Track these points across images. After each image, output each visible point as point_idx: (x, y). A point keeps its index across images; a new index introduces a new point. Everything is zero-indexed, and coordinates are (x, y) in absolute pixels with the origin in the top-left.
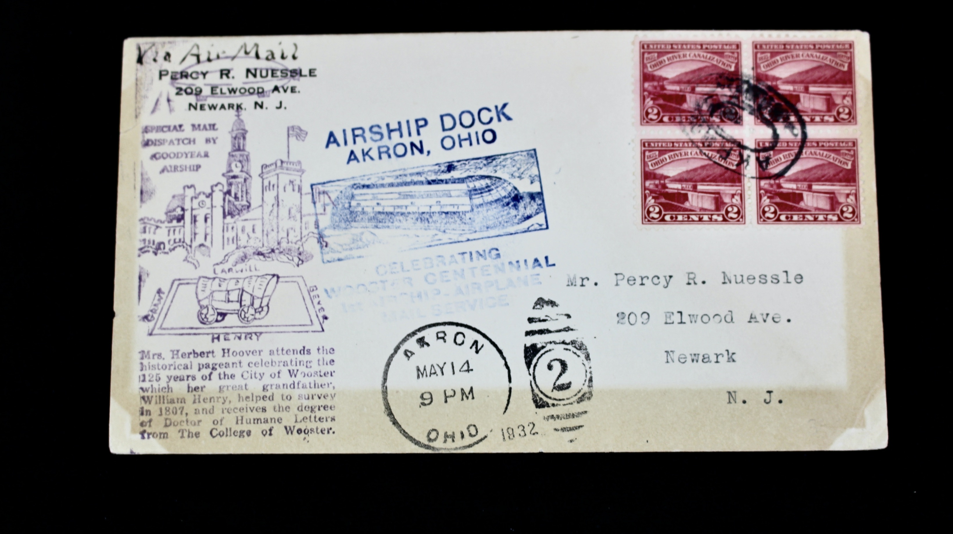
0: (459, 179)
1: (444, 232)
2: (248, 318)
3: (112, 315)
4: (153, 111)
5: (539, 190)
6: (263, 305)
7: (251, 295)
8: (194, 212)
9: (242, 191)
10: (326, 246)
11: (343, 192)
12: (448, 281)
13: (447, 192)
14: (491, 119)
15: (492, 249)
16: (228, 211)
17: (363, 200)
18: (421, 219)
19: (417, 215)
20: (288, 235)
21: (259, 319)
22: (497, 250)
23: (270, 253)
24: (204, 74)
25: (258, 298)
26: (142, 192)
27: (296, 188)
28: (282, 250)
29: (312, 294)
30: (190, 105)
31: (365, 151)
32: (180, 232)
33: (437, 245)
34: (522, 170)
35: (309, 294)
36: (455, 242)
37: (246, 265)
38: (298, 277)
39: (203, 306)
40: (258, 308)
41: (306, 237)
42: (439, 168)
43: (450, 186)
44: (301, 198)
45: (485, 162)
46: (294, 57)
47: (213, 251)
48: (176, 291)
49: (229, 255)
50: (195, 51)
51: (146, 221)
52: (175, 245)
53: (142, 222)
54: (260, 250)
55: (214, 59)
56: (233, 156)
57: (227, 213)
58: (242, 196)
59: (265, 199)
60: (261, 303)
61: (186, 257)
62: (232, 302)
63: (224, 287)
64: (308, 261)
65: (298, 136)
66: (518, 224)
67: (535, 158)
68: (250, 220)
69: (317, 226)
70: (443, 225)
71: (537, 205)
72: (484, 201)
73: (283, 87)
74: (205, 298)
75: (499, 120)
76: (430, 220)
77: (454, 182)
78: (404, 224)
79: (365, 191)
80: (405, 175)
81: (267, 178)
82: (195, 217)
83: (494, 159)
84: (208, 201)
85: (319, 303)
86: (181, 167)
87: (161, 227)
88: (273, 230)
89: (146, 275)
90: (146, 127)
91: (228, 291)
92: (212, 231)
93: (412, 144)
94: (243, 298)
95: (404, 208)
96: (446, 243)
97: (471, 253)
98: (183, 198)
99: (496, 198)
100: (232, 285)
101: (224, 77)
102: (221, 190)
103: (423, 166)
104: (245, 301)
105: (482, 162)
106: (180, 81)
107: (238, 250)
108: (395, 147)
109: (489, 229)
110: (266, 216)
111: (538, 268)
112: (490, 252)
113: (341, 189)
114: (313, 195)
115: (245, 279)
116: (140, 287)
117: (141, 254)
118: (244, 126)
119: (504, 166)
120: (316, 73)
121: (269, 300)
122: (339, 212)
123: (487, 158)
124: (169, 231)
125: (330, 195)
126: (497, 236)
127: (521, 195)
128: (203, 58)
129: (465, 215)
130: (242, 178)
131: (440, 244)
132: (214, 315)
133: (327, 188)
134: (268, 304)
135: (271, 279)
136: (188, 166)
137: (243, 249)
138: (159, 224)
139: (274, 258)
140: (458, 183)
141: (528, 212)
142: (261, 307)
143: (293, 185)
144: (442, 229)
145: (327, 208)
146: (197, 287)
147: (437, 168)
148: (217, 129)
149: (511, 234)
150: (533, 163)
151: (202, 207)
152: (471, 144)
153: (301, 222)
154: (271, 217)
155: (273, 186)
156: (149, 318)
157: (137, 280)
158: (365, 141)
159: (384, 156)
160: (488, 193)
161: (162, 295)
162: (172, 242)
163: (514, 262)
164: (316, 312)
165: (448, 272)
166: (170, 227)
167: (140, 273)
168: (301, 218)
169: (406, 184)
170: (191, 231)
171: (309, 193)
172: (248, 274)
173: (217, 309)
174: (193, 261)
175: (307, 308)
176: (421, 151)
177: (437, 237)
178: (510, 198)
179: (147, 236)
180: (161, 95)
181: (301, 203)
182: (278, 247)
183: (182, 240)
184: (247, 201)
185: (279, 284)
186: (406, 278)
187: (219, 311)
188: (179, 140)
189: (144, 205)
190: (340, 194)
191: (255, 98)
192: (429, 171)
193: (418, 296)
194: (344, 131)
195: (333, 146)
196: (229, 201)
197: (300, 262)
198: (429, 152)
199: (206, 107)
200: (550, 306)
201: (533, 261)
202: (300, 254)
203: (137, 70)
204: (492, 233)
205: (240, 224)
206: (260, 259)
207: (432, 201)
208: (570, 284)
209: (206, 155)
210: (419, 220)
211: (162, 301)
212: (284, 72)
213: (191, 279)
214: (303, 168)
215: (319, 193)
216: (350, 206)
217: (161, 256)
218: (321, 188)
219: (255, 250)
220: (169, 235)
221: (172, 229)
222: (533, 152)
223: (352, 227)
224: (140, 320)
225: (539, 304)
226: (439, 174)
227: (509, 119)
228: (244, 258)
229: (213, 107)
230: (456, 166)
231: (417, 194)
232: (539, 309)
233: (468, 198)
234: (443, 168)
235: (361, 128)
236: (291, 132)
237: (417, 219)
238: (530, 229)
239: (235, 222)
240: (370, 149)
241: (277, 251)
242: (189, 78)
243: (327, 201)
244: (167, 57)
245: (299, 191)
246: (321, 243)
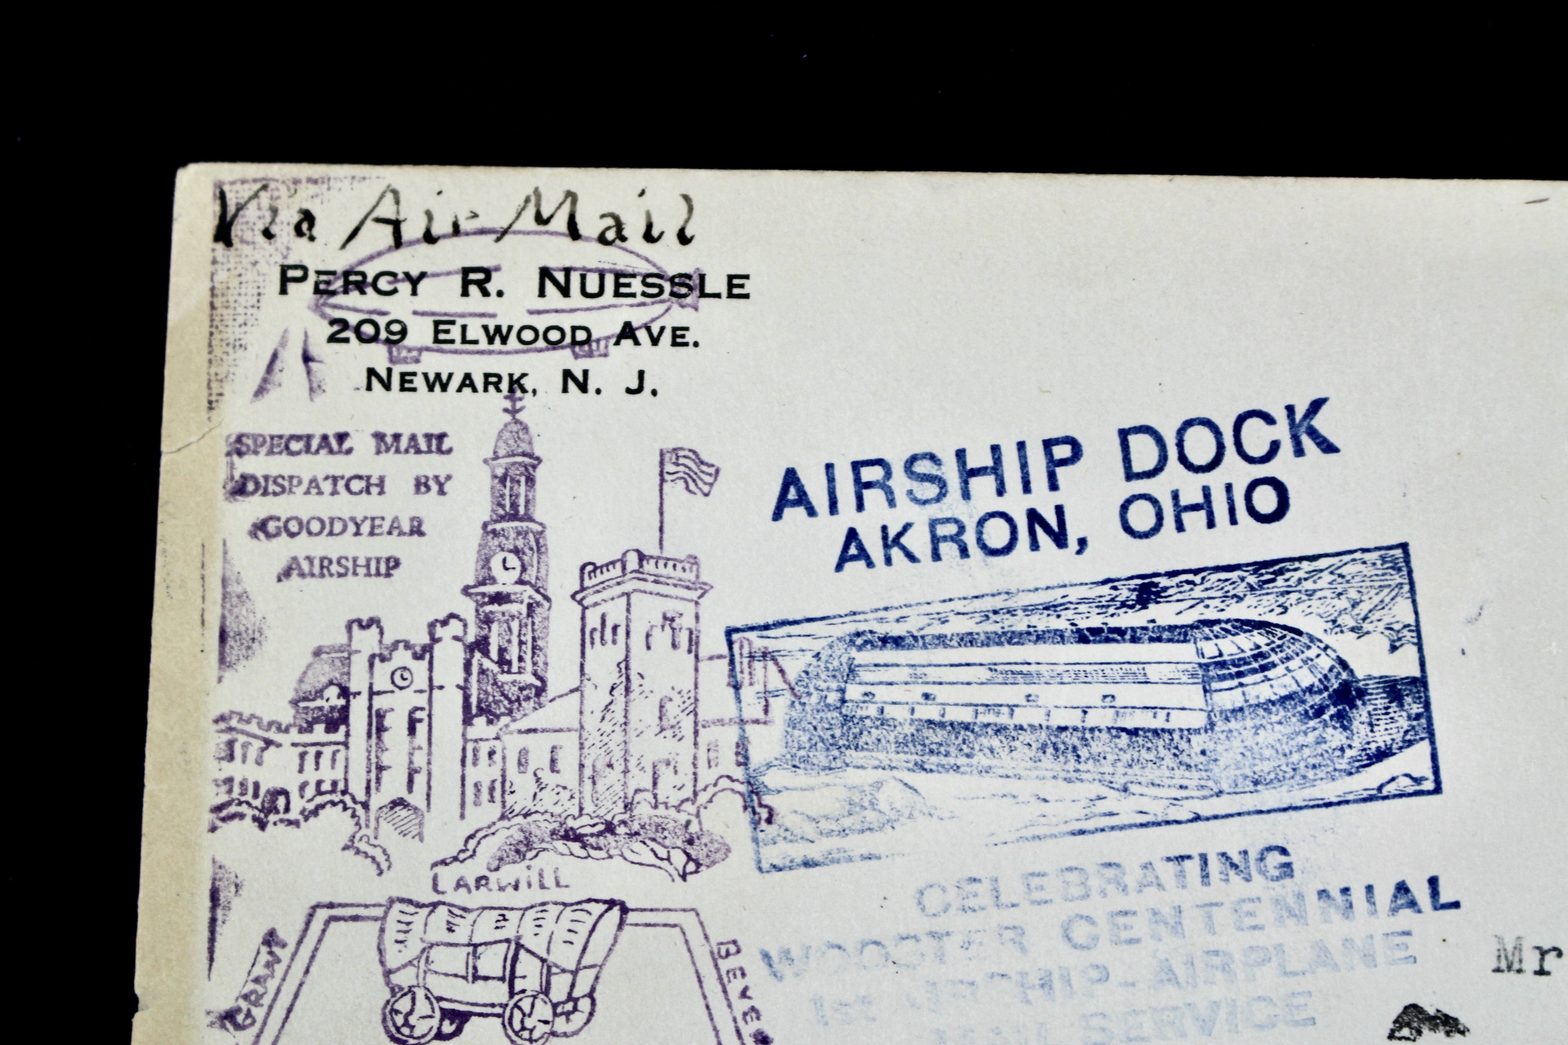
0: (1171, 628)
1: (1125, 790)
2: (531, 1031)
3: (132, 1004)
4: (260, 391)
5: (1417, 673)
6: (575, 994)
7: (543, 961)
8: (379, 702)
9: (521, 643)
10: (769, 821)
11: (823, 657)
12: (1131, 941)
13: (1134, 668)
14: (1275, 446)
15: (1269, 849)
16: (480, 701)
17: (881, 683)
18: (1056, 749)
19: (1043, 736)
20: (655, 784)
21: (565, 1035)
22: (1284, 851)
23: (600, 834)
24: (415, 281)
25: (564, 971)
26: (223, 637)
27: (683, 639)
28: (636, 827)
29: (724, 965)
30: (372, 372)
31: (892, 533)
32: (334, 760)
33: (1103, 830)
34: (1364, 608)
35: (716, 966)
36: (1159, 824)
37: (529, 867)
38: (684, 910)
39: (401, 989)
40: (564, 1003)
41: (711, 790)
42: (1115, 593)
43: (1145, 651)
44: (696, 670)
45: (1252, 580)
46: (684, 239)
47: (432, 822)
48: (320, 940)
49: (480, 835)
50: (387, 210)
51: (234, 723)
52: (320, 800)
53: (222, 725)
54: (571, 823)
55: (445, 236)
56: (494, 533)
57: (474, 710)
58: (521, 659)
59: (586, 670)
60: (573, 986)
61: (352, 838)
62: (486, 978)
63: (461, 935)
64: (714, 863)
65: (690, 481)
66: (1350, 774)
67: (1405, 572)
68: (543, 731)
69: (743, 758)
70: (1120, 768)
71: (1409, 718)
72: (1246, 701)
73: (648, 329)
74: (404, 966)
75: (1299, 451)
76: (1083, 752)
77: (1159, 639)
78: (1005, 762)
79: (889, 655)
80: (1011, 612)
81: (596, 604)
82: (381, 716)
83: (1281, 572)
84: (420, 668)
85: (744, 994)
86: (339, 562)
87: (279, 745)
88: (610, 766)
89: (233, 889)
90: (239, 439)
91: (476, 946)
92: (429, 763)
93: (1034, 516)
94: (519, 972)
95: (1005, 710)
96: (1131, 826)
97: (1204, 859)
98: (346, 655)
99: (1284, 692)
100: (485, 930)
101: (473, 289)
102: (456, 638)
103: (1065, 586)
104: (524, 977)
105: (1243, 579)
106: (340, 299)
107: (506, 823)
108: (981, 522)
109: (1259, 787)
110: (591, 723)
111: (1407, 912)
112: (1262, 859)
113: (818, 646)
114: (732, 662)
115: (526, 909)
116: (213, 921)
117: (219, 823)
118: (530, 443)
119: (1310, 594)
120: (749, 287)
121: (597, 978)
122: (809, 718)
123: (1259, 566)
124: (302, 756)
125: (784, 662)
126: (1285, 810)
127: (1361, 684)
128: (412, 230)
129: (1189, 741)
130: (522, 602)
131: (1113, 828)
132: (431, 1017)
133: (776, 641)
134: (593, 989)
135: (601, 916)
136: (362, 561)
137: (520, 819)
138: (272, 735)
139: (612, 852)
140: (1170, 640)
141: (1380, 739)
142: (570, 998)
143: (673, 629)
144: (1120, 781)
145: (771, 700)
146: (382, 930)
147: (1105, 590)
148: (450, 451)
149: (1329, 805)
150: (1400, 585)
151: (401, 688)
152: (1211, 524)
153: (696, 744)
154: (607, 726)
155: (615, 628)
156: (240, 1018)
157: (208, 904)
158: (892, 503)
159: (948, 549)
160: (1259, 677)
161: (277, 950)
162: (310, 791)
163: (1335, 893)
164: (735, 1020)
165: (1135, 913)
166: (305, 745)
167: (214, 880)
168: (696, 733)
169: (1013, 638)
170: (369, 759)
171: (720, 657)
172: (539, 896)
173: (440, 999)
174: (371, 851)
175: (708, 1007)
176: (1060, 539)
177: (1102, 807)
178: (1326, 694)
179: (236, 770)
180: (283, 342)
181: (696, 687)
182: (626, 817)
183: (341, 786)
184: (535, 674)
185: (627, 928)
186: (1007, 928)
187: (446, 1005)
188: (335, 479)
189: (228, 675)
190: (814, 661)
191: (564, 358)
192: (1083, 601)
193: (1042, 986)
194: (829, 467)
195: (794, 515)
196: (483, 672)
197: (691, 867)
198: (1082, 542)
199: (419, 382)
200: (1440, 1035)
201: (1392, 890)
202: (690, 842)
203: (214, 262)
204: (1269, 798)
205: (513, 744)
206: (572, 854)
207: (1091, 695)
208: (1503, 965)
209: (417, 531)
210: (1050, 750)
211: (279, 969)
212: (650, 280)
213: (366, 906)
214: (703, 578)
215: (751, 657)
216: (843, 701)
217: (276, 832)
218: (757, 641)
219: (556, 825)
220: (301, 771)
221: (312, 750)
222: (1398, 553)
223: (847, 765)
224: (212, 1024)
225: (1408, 1025)
226: (1111, 610)
227: (1328, 447)
228: (523, 849)
229: (436, 383)
230: (1165, 589)
231: (1043, 669)
232: (1408, 1039)
233: (1200, 687)
234: (1124, 594)
235: (879, 462)
236: (669, 467)
237: (1043, 748)
238: (1385, 792)
239: (497, 738)
240: (907, 527)
241: (621, 830)
242: (369, 290)
243: (775, 681)
244: (305, 226)
245: (690, 651)
246: (754, 813)
